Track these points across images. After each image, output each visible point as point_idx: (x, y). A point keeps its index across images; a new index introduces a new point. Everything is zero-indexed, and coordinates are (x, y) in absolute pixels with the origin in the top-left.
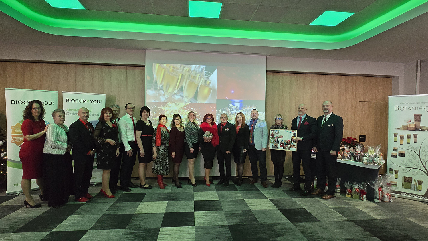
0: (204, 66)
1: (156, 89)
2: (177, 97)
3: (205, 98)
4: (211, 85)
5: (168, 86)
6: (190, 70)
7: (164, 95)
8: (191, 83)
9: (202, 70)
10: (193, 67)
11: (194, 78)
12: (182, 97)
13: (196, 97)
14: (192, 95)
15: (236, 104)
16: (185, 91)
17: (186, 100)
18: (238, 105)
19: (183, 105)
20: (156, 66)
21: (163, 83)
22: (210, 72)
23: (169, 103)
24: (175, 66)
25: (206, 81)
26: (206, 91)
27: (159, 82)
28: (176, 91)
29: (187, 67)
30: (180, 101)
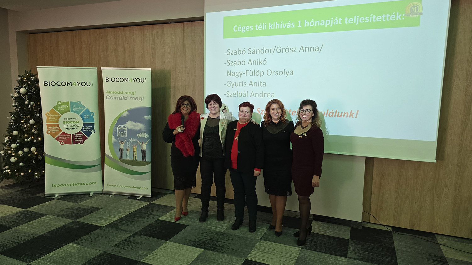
20: (221, 16)
24: (251, 11)
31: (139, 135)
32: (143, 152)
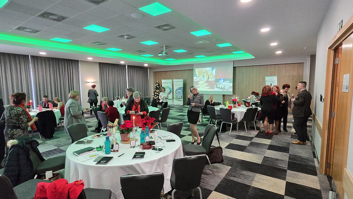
0: (211, 68)
1: (196, 77)
2: (202, 79)
3: (211, 79)
4: (213, 74)
5: (200, 76)
6: (206, 69)
7: (199, 78)
8: (207, 74)
9: (210, 69)
10: (207, 68)
11: (208, 72)
12: (204, 79)
13: (208, 79)
14: (207, 78)
15: (221, 80)
16: (205, 77)
17: (205, 80)
18: (222, 81)
19: (204, 81)
20: (197, 69)
21: (199, 75)
22: (213, 69)
23: (200, 81)
24: (202, 69)
25: (211, 73)
26: (212, 76)
27: (197, 74)
28: (202, 77)
29: (205, 69)
30: (204, 80)
31: (181, 93)
32: (181, 96)
